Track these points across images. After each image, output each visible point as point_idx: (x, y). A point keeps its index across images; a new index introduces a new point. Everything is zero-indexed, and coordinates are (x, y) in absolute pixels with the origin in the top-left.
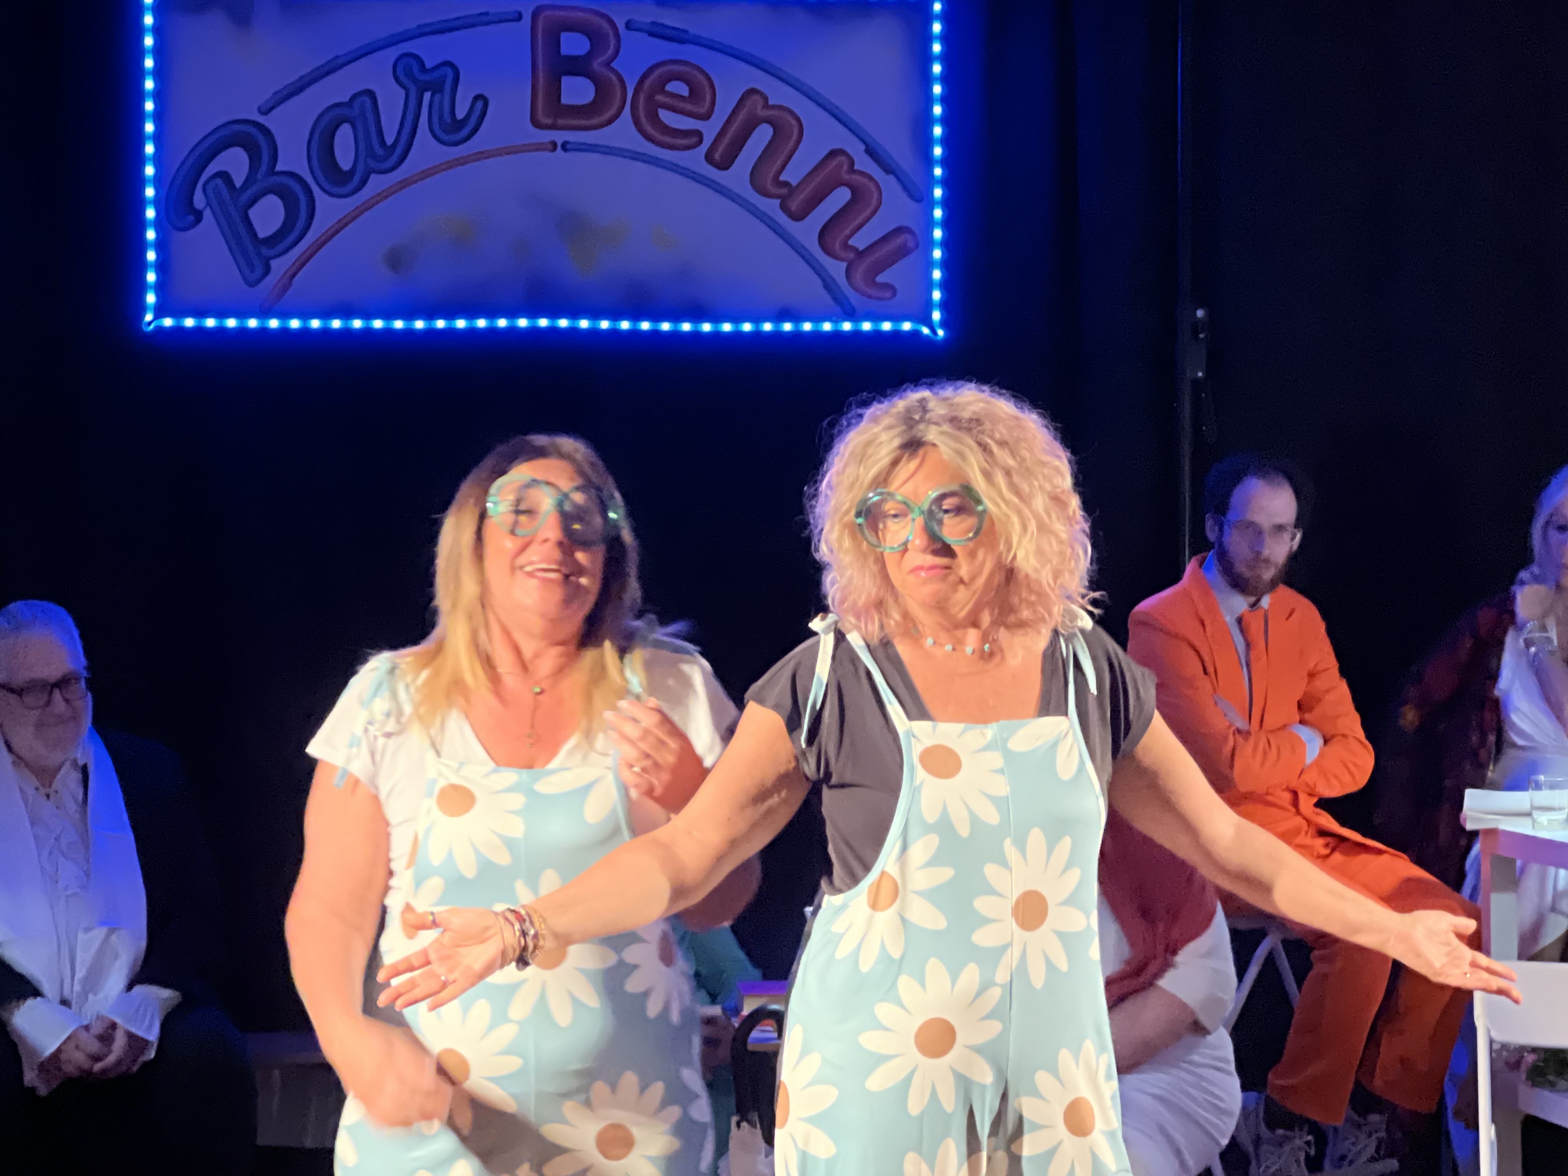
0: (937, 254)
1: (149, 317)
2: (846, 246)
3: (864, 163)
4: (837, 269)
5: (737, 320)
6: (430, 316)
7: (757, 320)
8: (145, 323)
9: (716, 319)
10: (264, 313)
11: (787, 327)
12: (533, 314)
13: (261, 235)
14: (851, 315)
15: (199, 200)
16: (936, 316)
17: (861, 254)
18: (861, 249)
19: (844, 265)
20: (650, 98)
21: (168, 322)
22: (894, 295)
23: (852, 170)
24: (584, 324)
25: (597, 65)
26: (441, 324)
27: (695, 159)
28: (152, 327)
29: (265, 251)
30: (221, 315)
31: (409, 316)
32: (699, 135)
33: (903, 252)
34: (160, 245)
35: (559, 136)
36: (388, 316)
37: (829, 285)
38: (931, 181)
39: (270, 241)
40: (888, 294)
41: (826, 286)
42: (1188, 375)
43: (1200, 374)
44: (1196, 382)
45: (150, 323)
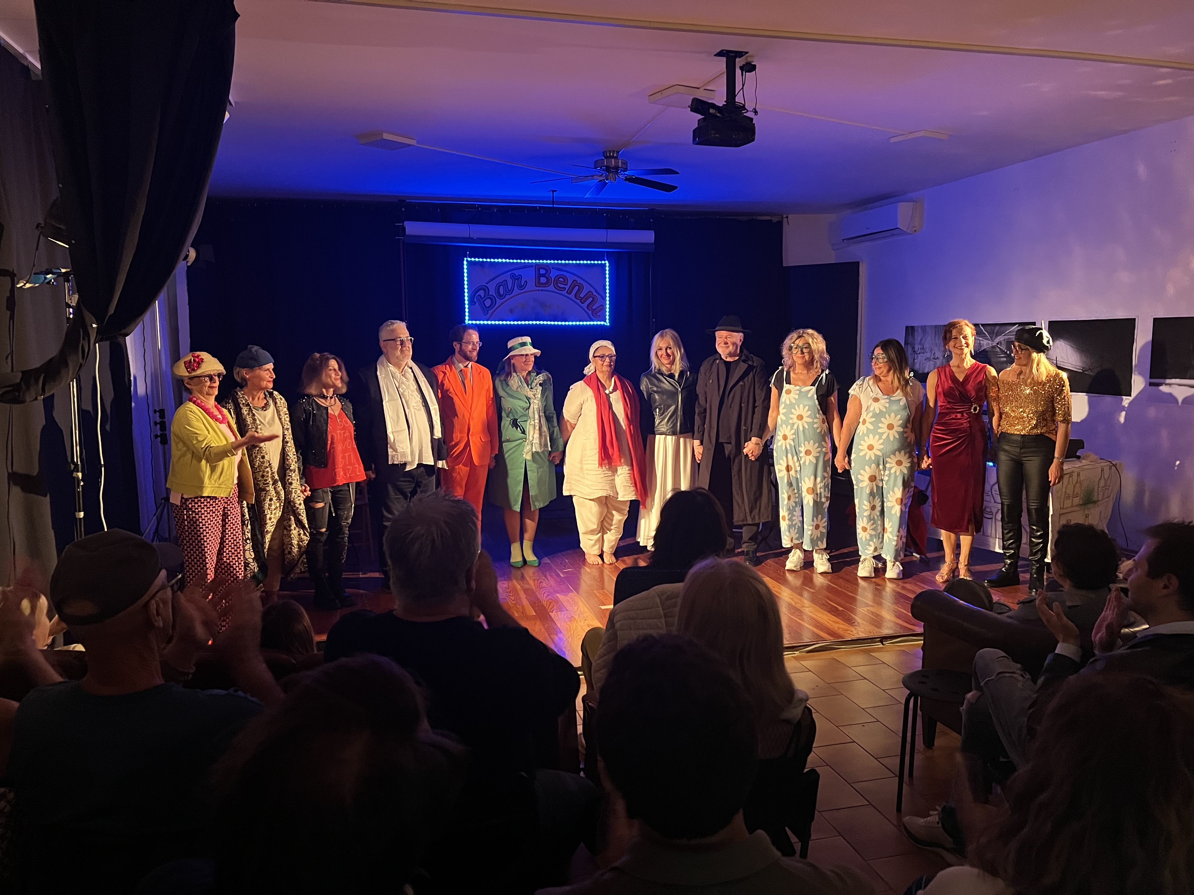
0: (608, 310)
2: (592, 308)
3: (595, 293)
5: (572, 322)
9: (569, 322)
10: (487, 320)
11: (581, 323)
12: (536, 321)
14: (593, 321)
15: (475, 300)
16: (607, 321)
18: (594, 309)
20: (556, 281)
22: (600, 317)
23: (593, 294)
24: (545, 323)
25: (547, 275)
26: (519, 323)
27: (565, 293)
29: (488, 309)
31: (514, 321)
32: (565, 288)
33: (602, 309)
34: (468, 308)
35: (540, 288)
36: (510, 321)
38: (606, 296)
39: (488, 307)
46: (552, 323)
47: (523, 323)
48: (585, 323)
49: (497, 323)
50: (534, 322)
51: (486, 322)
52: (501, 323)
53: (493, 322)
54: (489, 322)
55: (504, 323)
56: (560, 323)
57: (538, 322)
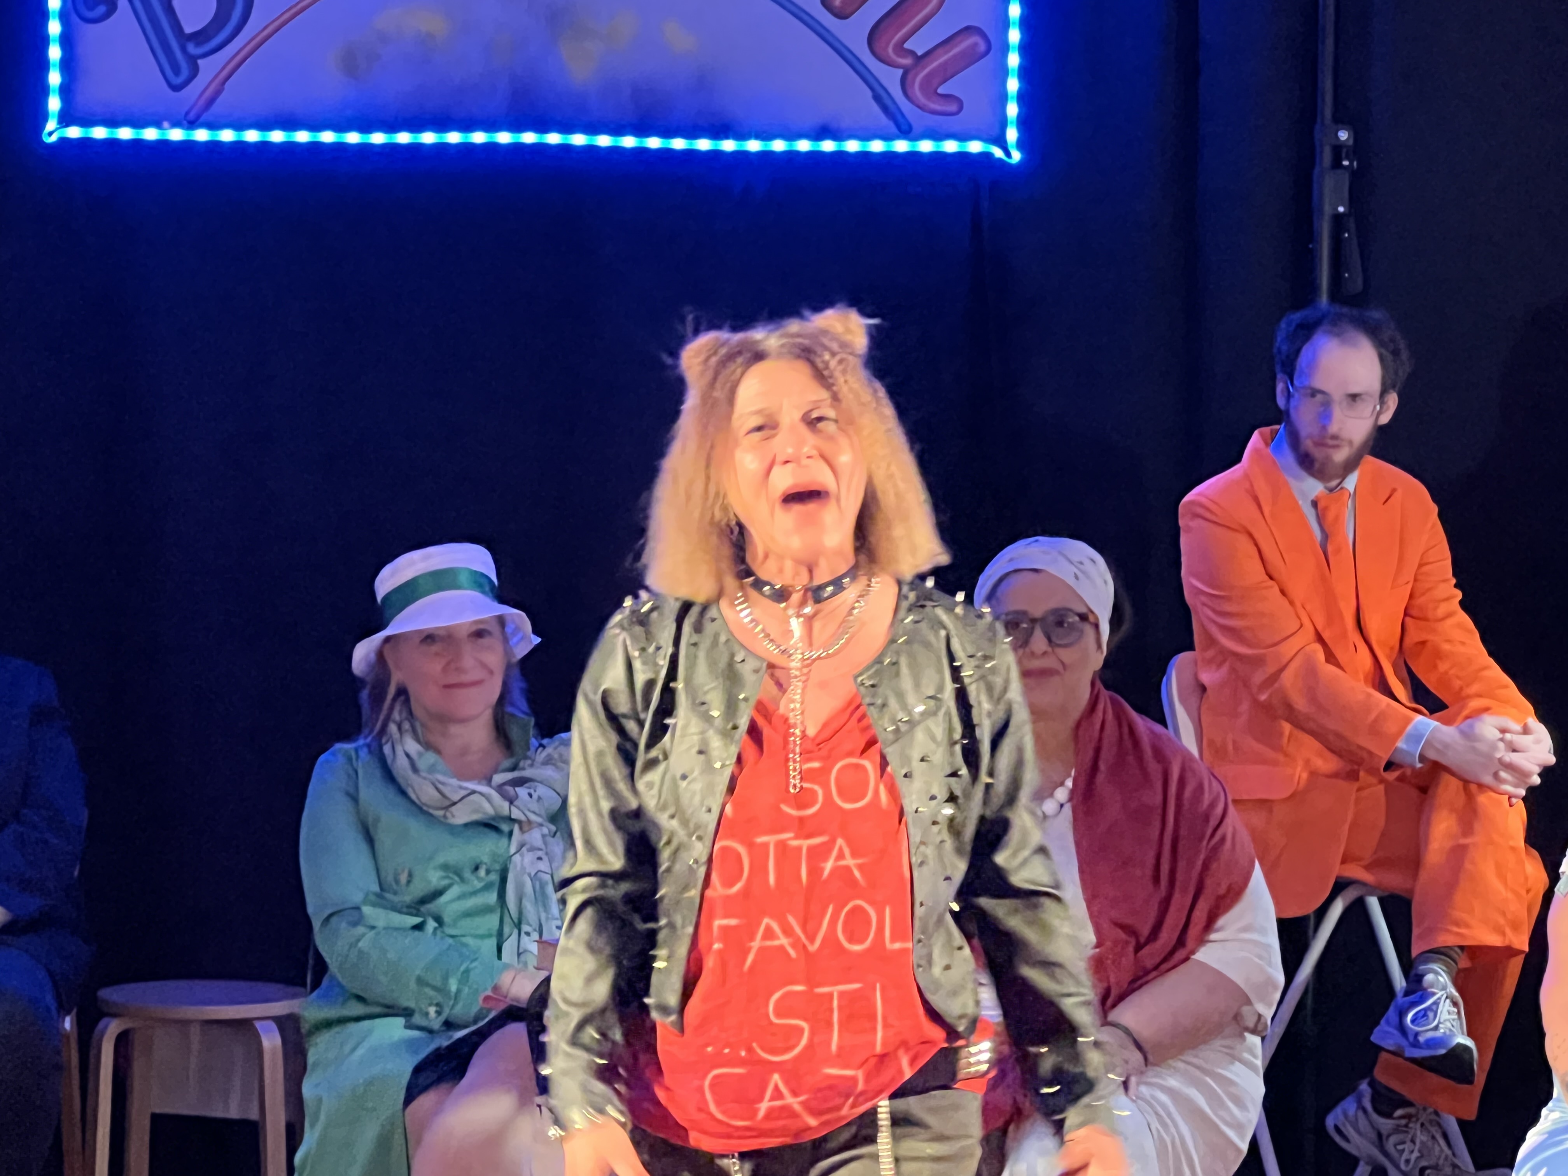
0: (1014, 60)
1: (51, 124)
2: (900, 49)
4: (890, 78)
5: (765, 136)
6: (392, 127)
7: (791, 136)
8: (45, 134)
9: (741, 136)
10: (190, 123)
11: (828, 146)
12: (517, 127)
13: (188, 29)
14: (906, 132)
16: (1012, 135)
17: (920, 60)
18: (919, 53)
19: (900, 72)
21: (74, 132)
22: (961, 109)
24: (579, 140)
26: (404, 138)
28: (54, 138)
29: (192, 49)
30: (138, 123)
31: (366, 128)
33: (971, 58)
34: (66, 40)
36: (340, 127)
37: (880, 97)
39: (200, 36)
40: (953, 108)
41: (877, 98)
42: (1327, 209)
43: (1341, 209)
44: (1337, 218)
45: (50, 134)
46: (629, 142)
47: (428, 138)
48: (852, 146)
49: (252, 136)
50: (504, 138)
51: (176, 135)
52: (277, 136)
53: (227, 136)
54: (202, 135)
55: (302, 137)
56: (679, 144)
57: (529, 138)
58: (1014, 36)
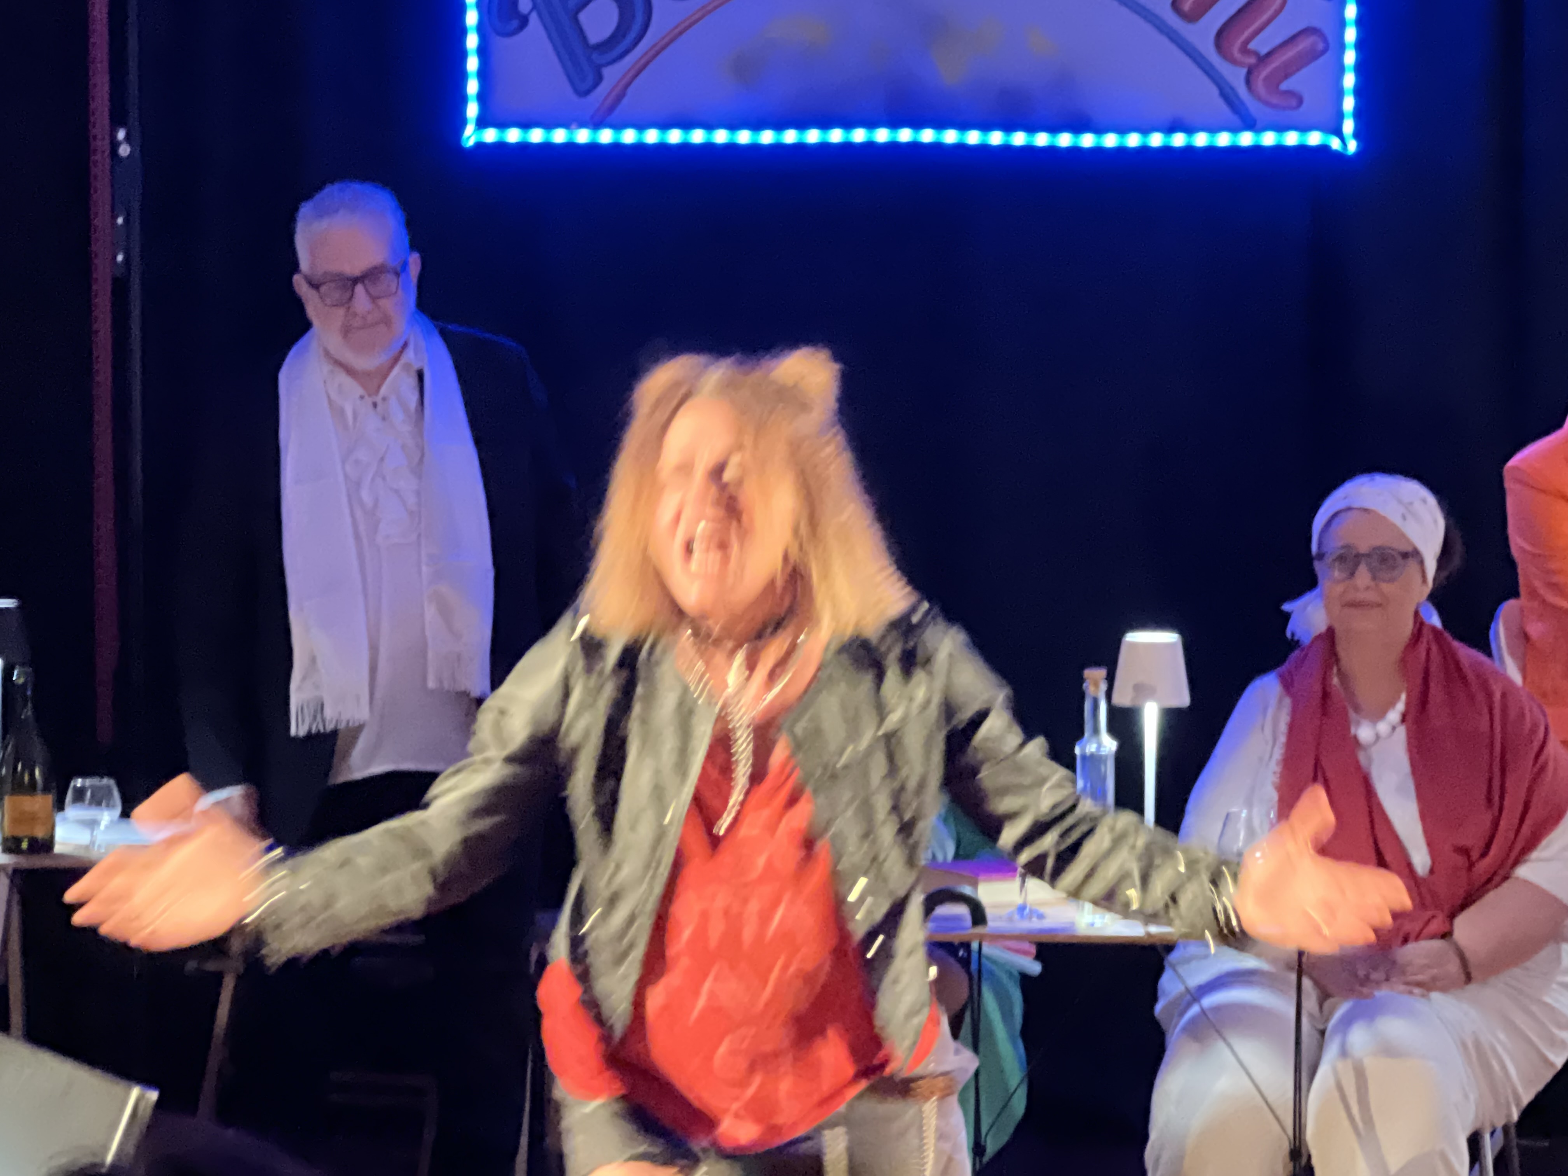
0: (1350, 57)
1: (470, 129)
2: (1244, 50)
4: (1235, 76)
5: (1123, 130)
6: (779, 126)
7: (1145, 131)
8: (464, 138)
9: (1099, 132)
10: (597, 124)
12: (895, 123)
13: (593, 41)
14: (1251, 126)
15: (525, 3)
16: (1349, 126)
17: (1263, 59)
18: (1262, 54)
19: (1244, 71)
21: (490, 135)
22: (1301, 103)
24: (950, 137)
26: (790, 136)
28: (472, 142)
29: (596, 58)
30: (549, 126)
31: (755, 128)
33: (1311, 54)
34: (482, 51)
36: (733, 127)
37: (1226, 94)
39: (601, 47)
40: (1293, 103)
41: (1223, 95)
45: (469, 138)
46: (996, 138)
47: (813, 136)
48: (1201, 140)
49: (652, 136)
50: (882, 135)
51: (583, 136)
52: (675, 137)
53: (629, 136)
54: (606, 136)
55: (698, 136)
56: (1042, 139)
57: (905, 135)
58: (1351, 35)
